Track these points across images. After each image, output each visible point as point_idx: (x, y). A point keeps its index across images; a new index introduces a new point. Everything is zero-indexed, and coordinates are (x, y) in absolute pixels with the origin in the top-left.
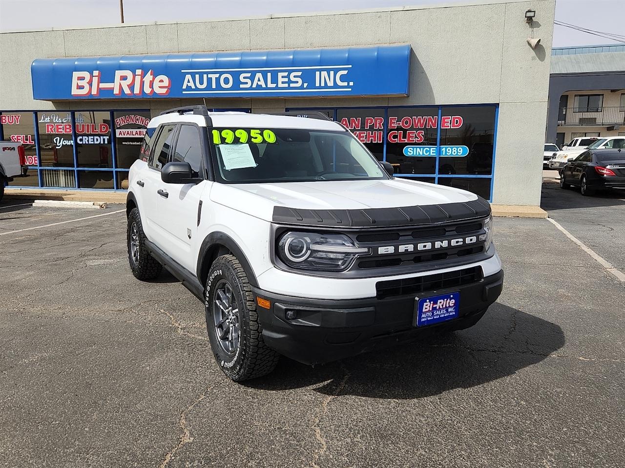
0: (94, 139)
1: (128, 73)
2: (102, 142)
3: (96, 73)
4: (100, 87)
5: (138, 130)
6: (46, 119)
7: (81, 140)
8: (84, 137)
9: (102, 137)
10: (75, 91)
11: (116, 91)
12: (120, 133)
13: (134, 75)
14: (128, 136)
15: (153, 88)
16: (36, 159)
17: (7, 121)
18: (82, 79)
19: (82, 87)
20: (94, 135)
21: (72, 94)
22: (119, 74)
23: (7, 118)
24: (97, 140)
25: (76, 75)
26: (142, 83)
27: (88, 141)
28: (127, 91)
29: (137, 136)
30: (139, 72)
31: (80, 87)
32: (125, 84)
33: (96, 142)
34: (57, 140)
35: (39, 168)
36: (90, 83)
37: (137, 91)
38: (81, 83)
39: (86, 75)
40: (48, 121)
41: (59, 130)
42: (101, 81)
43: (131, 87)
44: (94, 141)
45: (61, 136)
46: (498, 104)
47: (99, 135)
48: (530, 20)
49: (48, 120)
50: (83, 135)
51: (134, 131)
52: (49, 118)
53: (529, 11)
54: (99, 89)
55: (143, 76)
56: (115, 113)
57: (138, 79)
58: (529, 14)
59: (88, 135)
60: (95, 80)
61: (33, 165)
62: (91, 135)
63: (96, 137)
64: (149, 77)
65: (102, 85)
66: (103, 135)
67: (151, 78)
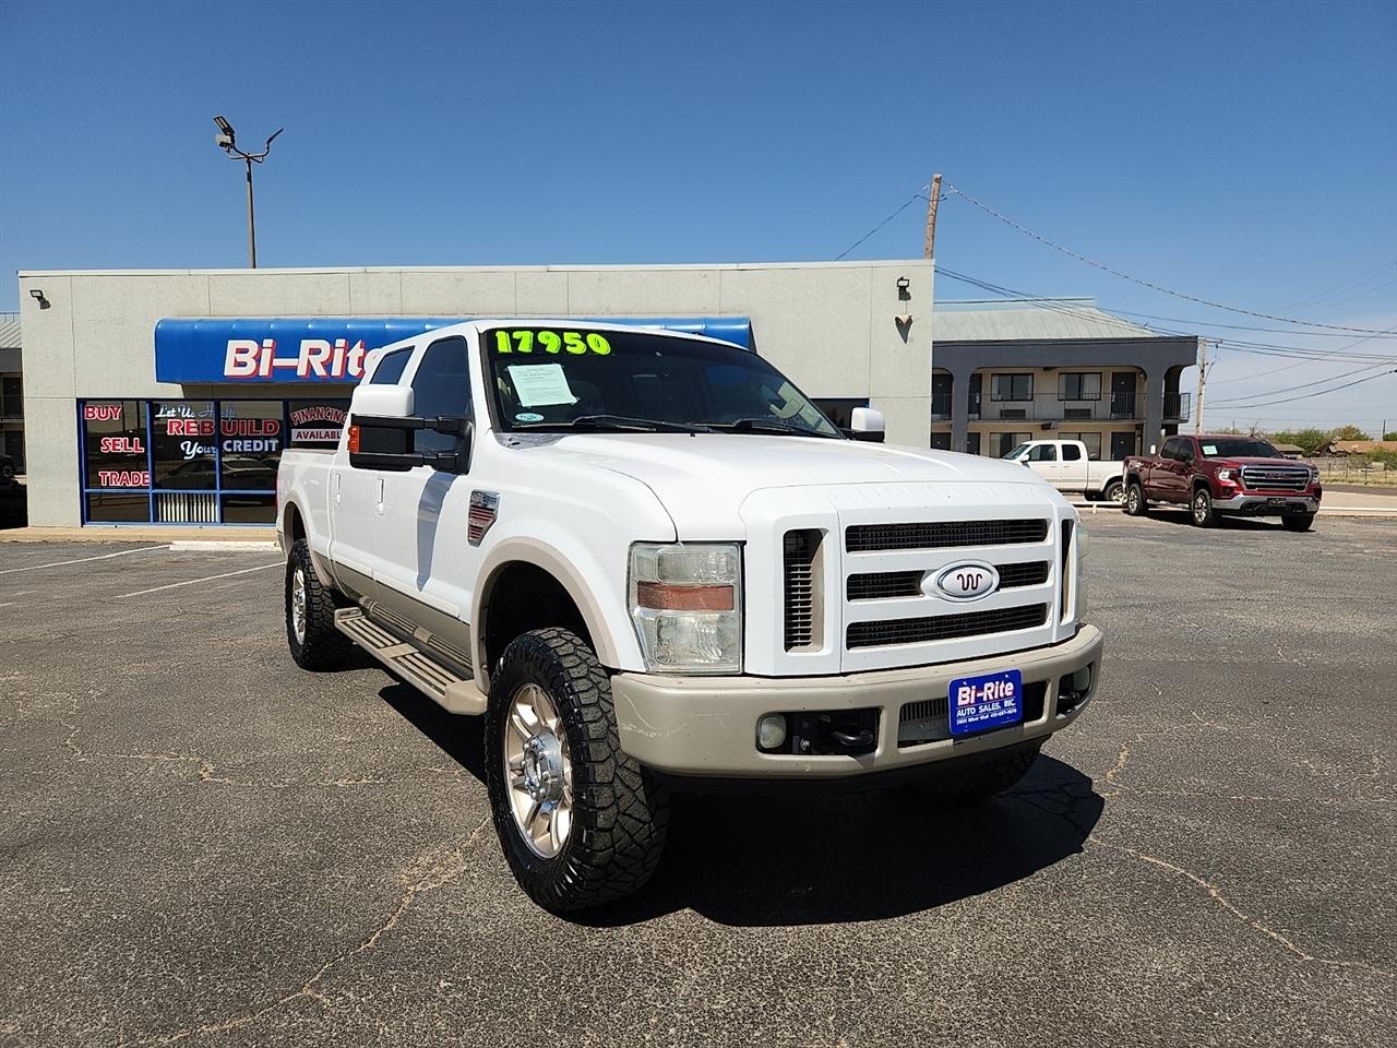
0: (252, 444)
1: (324, 345)
2: (267, 449)
3: (268, 343)
4: (274, 364)
5: (330, 431)
6: (169, 412)
7: (230, 446)
8: (235, 442)
9: (266, 442)
10: (230, 370)
11: (302, 371)
12: (299, 435)
13: (333, 347)
14: (312, 439)
15: (363, 368)
16: (147, 476)
17: (97, 415)
18: (245, 351)
19: (244, 364)
20: (253, 438)
21: (226, 374)
22: (306, 345)
23: (96, 409)
24: (258, 445)
25: (233, 345)
26: (346, 361)
27: (242, 447)
28: (320, 371)
29: (327, 439)
30: (340, 343)
31: (239, 364)
32: (316, 362)
33: (255, 449)
34: (186, 446)
35: (151, 491)
36: (258, 359)
37: (336, 371)
38: (241, 358)
39: (252, 346)
40: (173, 415)
41: (191, 430)
42: (277, 353)
43: (328, 365)
44: (252, 447)
45: (193, 440)
46: (868, 400)
47: (263, 438)
48: (903, 289)
49: (172, 413)
50: (232, 438)
51: (324, 431)
52: (173, 411)
53: (902, 279)
54: (273, 369)
55: (347, 349)
56: (290, 403)
57: (339, 354)
58: (902, 283)
59: (242, 439)
60: (267, 354)
61: (140, 487)
62: (248, 438)
63: (255, 442)
64: (357, 351)
65: (278, 362)
66: (268, 438)
67: (361, 352)
